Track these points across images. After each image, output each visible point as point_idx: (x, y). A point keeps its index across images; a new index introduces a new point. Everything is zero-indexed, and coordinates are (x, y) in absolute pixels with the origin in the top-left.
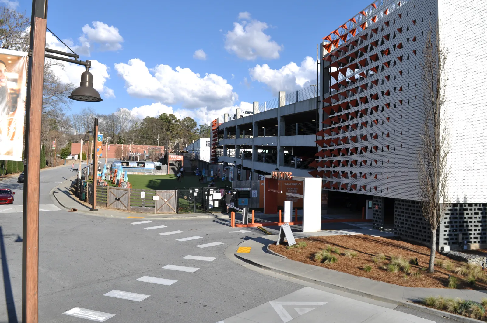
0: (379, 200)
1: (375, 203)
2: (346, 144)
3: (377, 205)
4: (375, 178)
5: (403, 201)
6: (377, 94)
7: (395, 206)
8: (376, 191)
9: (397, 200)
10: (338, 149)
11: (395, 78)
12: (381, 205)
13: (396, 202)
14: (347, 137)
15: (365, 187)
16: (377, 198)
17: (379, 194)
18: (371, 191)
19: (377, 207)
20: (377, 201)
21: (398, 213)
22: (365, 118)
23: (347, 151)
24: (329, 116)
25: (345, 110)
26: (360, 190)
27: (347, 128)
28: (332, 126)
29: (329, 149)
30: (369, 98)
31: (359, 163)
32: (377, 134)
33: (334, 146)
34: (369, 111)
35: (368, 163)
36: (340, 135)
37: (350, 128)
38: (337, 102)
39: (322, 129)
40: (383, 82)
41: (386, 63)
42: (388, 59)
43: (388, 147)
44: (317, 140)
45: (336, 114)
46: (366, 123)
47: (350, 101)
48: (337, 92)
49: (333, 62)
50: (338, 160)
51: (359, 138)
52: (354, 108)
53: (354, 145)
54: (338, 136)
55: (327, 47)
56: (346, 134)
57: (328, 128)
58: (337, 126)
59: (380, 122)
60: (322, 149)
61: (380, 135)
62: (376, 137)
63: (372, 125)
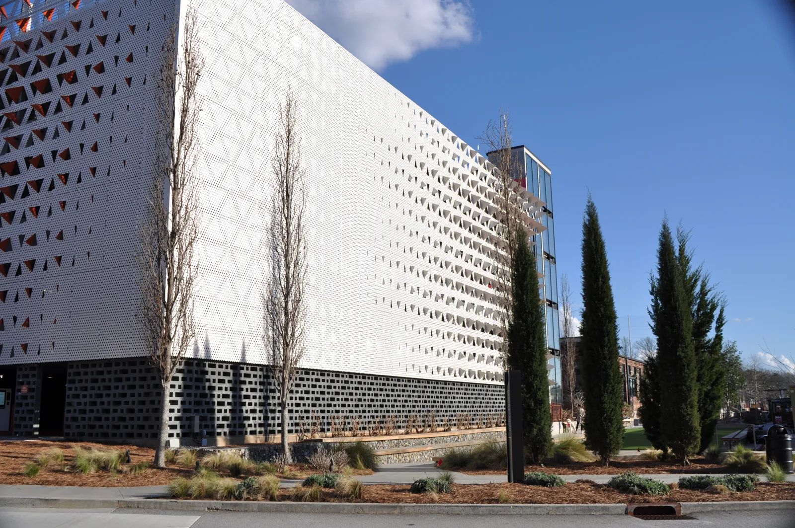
0: (30, 373)
1: (21, 380)
3: (25, 383)
4: (24, 325)
5: (85, 364)
6: (41, 157)
7: (68, 378)
8: (26, 353)
9: (71, 364)
11: (83, 127)
12: (34, 383)
13: (68, 371)
16: (26, 370)
17: (31, 358)
18: (12, 355)
19: (24, 389)
20: (27, 376)
21: (73, 391)
22: (9, 205)
30: (22, 165)
32: (35, 236)
34: (20, 191)
35: (11, 297)
40: (56, 134)
41: (67, 98)
42: (72, 90)
43: (59, 259)
46: (11, 216)
59: (44, 211)
61: (41, 238)
62: (34, 242)
63: (24, 218)
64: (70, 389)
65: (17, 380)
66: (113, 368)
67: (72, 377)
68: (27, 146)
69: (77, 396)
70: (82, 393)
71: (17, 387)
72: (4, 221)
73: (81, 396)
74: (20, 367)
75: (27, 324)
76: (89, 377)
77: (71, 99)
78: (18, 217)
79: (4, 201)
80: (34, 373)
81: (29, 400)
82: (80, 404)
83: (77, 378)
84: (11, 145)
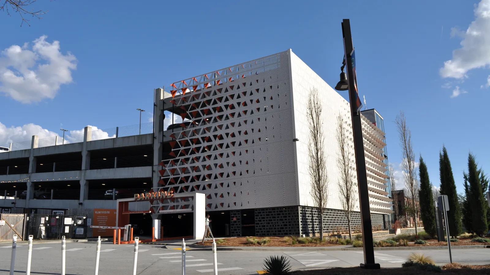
2: (196, 172)
3: (235, 217)
4: (233, 196)
5: (263, 209)
7: (255, 214)
8: (235, 206)
9: (256, 209)
10: (184, 177)
12: (239, 217)
13: (255, 212)
14: (198, 166)
15: (222, 204)
17: (238, 207)
18: (229, 206)
19: (235, 219)
20: (235, 214)
21: (258, 219)
22: (220, 151)
23: (198, 177)
24: (172, 150)
25: (194, 144)
26: (216, 207)
27: (198, 159)
28: (177, 158)
29: (172, 178)
30: (224, 136)
31: (213, 186)
32: (234, 163)
33: (179, 174)
34: (225, 146)
35: (225, 185)
36: (188, 165)
37: (201, 159)
38: (183, 138)
39: (162, 161)
40: (240, 125)
41: (243, 111)
42: (245, 108)
43: (247, 171)
44: (153, 171)
45: (182, 148)
46: (221, 155)
47: (201, 138)
48: (183, 130)
49: (178, 106)
50: (185, 186)
51: (213, 166)
52: (207, 143)
53: (206, 172)
54: (185, 166)
55: (173, 93)
56: (196, 164)
57: (171, 160)
58: (183, 158)
59: (237, 154)
60: (162, 178)
61: (237, 163)
62: (234, 165)
63: (228, 156)
64: (257, 218)
65: (231, 216)
67: (257, 214)
68: (226, 129)
69: (260, 221)
70: (262, 220)
71: (231, 218)
72: (218, 157)
73: (262, 221)
74: (232, 211)
75: (235, 195)
76: (265, 214)
77: (245, 112)
78: (225, 155)
79: (217, 149)
80: (238, 213)
81: (237, 223)
82: (262, 223)
83: (260, 214)
84: (218, 128)
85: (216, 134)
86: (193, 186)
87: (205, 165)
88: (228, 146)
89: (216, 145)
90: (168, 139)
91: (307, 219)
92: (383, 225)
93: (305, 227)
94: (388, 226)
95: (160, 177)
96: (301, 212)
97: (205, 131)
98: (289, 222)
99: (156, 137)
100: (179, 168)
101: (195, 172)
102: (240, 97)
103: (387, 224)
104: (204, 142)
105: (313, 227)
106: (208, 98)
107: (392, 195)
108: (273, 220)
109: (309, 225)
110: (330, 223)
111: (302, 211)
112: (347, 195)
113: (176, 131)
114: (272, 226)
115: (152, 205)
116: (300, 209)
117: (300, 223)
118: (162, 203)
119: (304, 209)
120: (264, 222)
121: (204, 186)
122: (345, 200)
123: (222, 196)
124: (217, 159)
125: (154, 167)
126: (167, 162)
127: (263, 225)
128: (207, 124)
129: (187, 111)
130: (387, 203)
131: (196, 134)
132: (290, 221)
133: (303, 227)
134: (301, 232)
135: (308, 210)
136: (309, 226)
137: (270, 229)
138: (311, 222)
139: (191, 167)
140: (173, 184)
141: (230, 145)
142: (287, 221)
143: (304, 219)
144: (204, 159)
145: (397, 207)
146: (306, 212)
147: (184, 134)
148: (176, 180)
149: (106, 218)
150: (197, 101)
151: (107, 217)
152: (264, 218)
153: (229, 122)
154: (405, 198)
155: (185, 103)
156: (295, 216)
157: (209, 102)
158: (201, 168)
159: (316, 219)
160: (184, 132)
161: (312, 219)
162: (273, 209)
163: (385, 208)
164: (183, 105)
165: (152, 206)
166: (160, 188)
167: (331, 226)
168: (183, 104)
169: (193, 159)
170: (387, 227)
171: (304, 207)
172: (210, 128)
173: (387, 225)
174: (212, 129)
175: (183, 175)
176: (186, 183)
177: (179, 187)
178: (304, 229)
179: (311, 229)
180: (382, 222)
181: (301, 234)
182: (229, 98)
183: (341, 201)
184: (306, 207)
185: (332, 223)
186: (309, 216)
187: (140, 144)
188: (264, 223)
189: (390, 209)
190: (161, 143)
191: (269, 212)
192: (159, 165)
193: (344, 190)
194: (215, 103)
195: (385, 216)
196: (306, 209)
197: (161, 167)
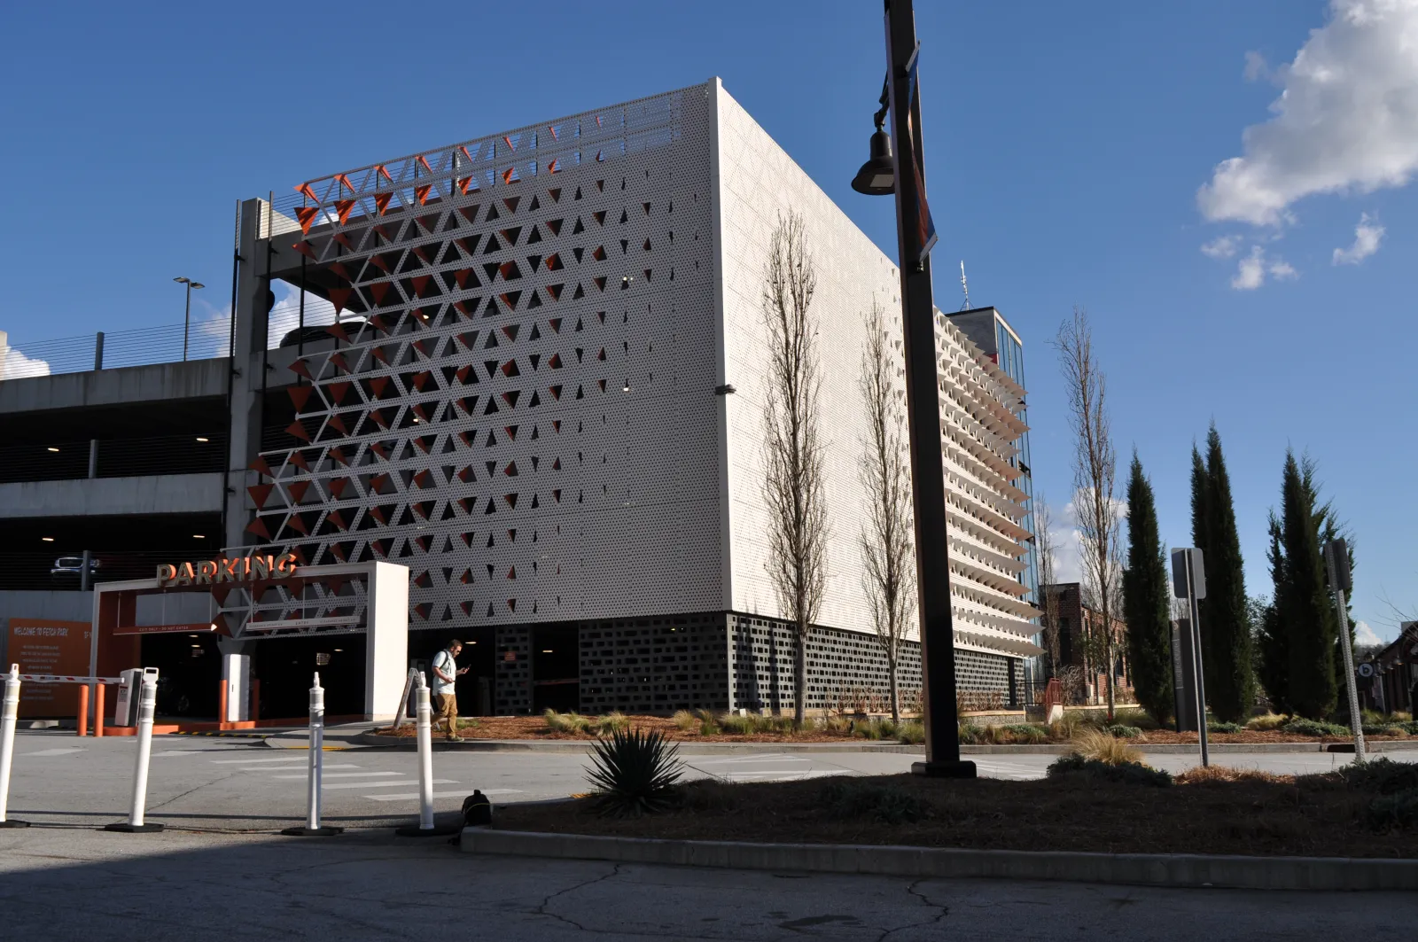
0: (518, 636)
1: (502, 645)
2: (379, 494)
3: (510, 648)
4: (508, 576)
5: (606, 623)
6: (511, 363)
7: (580, 641)
8: (514, 611)
9: (585, 624)
10: (339, 511)
11: (580, 327)
12: (526, 648)
13: (581, 632)
14: (388, 474)
15: (468, 607)
16: (510, 632)
17: (523, 617)
18: (491, 613)
19: (510, 656)
20: (513, 640)
21: (590, 657)
22: (465, 422)
23: (386, 512)
24: (298, 416)
25: (375, 398)
26: (448, 615)
27: (386, 449)
28: (314, 445)
29: (295, 513)
30: (481, 371)
31: (438, 544)
32: (513, 463)
33: (321, 502)
34: (481, 405)
35: (480, 540)
36: (351, 471)
37: (399, 449)
38: (336, 375)
39: (260, 454)
40: (535, 334)
41: (548, 288)
42: (554, 278)
43: (557, 493)
44: (228, 490)
45: (332, 411)
46: (469, 436)
47: (401, 375)
48: (337, 348)
49: (320, 262)
50: (339, 543)
51: (439, 476)
52: (419, 394)
53: (417, 495)
54: (343, 472)
55: (304, 215)
56: (382, 467)
57: (291, 451)
58: (335, 444)
59: (524, 433)
60: (259, 514)
61: (524, 466)
62: (512, 470)
63: (492, 441)
64: (585, 654)
65: (497, 645)
66: (652, 627)
67: (586, 640)
68: (486, 347)
69: (598, 663)
70: (604, 659)
71: (498, 654)
72: (458, 442)
73: (603, 662)
74: (501, 628)
75: (512, 575)
76: (614, 638)
77: (556, 291)
78: (481, 439)
79: (454, 416)
80: (524, 635)
81: (519, 670)
82: (603, 672)
83: (595, 641)
84: (459, 344)
85: (453, 364)
86: (367, 543)
87: (412, 472)
88: (492, 408)
89: (450, 404)
90: (283, 377)
91: (756, 659)
92: (1008, 692)
93: (747, 686)
94: (1024, 698)
95: (253, 511)
96: (735, 633)
97: (414, 352)
98: (696, 667)
99: (240, 369)
100: (321, 481)
101: (377, 496)
102: (539, 239)
103: (1019, 690)
104: (409, 390)
105: (774, 687)
106: (427, 238)
107: (1042, 598)
108: (640, 661)
109: (761, 677)
110: (832, 678)
111: (738, 629)
112: (890, 576)
113: (310, 351)
114: (636, 679)
115: (222, 607)
116: (731, 623)
117: (731, 671)
118: (258, 599)
119: (744, 625)
120: (610, 666)
121: (407, 542)
122: (881, 595)
123: (468, 577)
124: (453, 449)
125: (232, 476)
126: (278, 460)
127: (606, 676)
128: (420, 329)
129: (354, 282)
130: (1023, 620)
131: (381, 362)
132: (698, 661)
133: (739, 685)
134: (732, 700)
135: (758, 628)
136: (760, 682)
137: (628, 689)
138: (767, 669)
139: (361, 477)
140: (299, 535)
141: (501, 403)
142: (689, 663)
143: (746, 658)
144: (408, 451)
145: (1056, 635)
146: (753, 635)
147: (342, 363)
148: (308, 520)
149: (55, 651)
150: (388, 247)
151: (57, 648)
152: (610, 653)
153: (497, 324)
154: (1082, 609)
155: (347, 253)
156: (715, 647)
157: (430, 252)
158: (398, 481)
159: (785, 661)
160: (341, 354)
161: (772, 660)
162: (642, 621)
163: (1014, 637)
164: (339, 259)
165: (220, 610)
166: (252, 548)
167: (833, 686)
168: (340, 255)
169: (369, 451)
170: (1021, 700)
171: (744, 618)
172: (434, 341)
173: (1021, 693)
174: (440, 347)
175: (333, 505)
176: (343, 532)
177: (318, 545)
178: (745, 690)
179: (769, 691)
180: (1004, 682)
181: (732, 708)
182: (501, 239)
183: (869, 597)
184: (752, 620)
185: (837, 678)
186: (760, 650)
187: (182, 395)
188: (611, 670)
189: (1031, 640)
190: (256, 391)
191: (628, 634)
192: (250, 466)
193: (879, 561)
194: (452, 255)
195: (1015, 663)
196: (752, 626)
197: (256, 474)
